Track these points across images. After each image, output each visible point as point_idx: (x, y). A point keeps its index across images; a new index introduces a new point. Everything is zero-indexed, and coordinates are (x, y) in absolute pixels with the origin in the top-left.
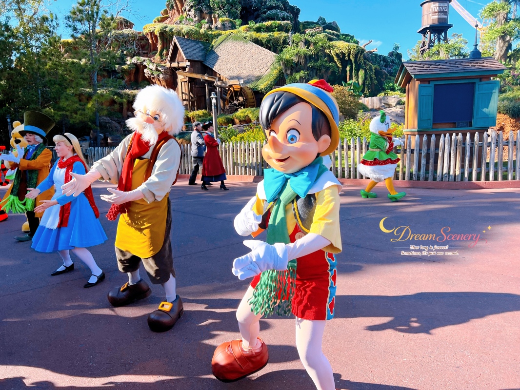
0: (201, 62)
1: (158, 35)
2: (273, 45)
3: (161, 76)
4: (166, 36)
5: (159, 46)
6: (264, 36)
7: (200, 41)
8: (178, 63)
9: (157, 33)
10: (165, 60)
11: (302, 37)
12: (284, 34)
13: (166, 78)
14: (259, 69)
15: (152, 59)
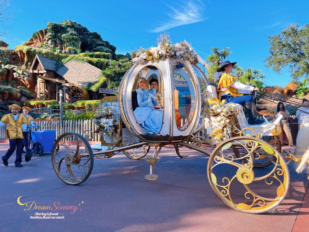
0: (54, 71)
1: (25, 53)
2: (100, 65)
3: (26, 78)
4: (31, 54)
5: (26, 60)
6: (95, 60)
7: (54, 59)
8: (38, 71)
9: (24, 51)
10: (29, 68)
11: (117, 63)
12: (107, 60)
13: (29, 79)
14: (91, 78)
15: (20, 67)
